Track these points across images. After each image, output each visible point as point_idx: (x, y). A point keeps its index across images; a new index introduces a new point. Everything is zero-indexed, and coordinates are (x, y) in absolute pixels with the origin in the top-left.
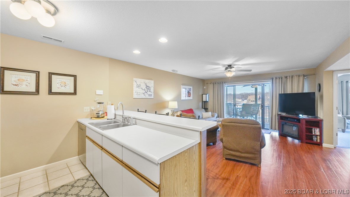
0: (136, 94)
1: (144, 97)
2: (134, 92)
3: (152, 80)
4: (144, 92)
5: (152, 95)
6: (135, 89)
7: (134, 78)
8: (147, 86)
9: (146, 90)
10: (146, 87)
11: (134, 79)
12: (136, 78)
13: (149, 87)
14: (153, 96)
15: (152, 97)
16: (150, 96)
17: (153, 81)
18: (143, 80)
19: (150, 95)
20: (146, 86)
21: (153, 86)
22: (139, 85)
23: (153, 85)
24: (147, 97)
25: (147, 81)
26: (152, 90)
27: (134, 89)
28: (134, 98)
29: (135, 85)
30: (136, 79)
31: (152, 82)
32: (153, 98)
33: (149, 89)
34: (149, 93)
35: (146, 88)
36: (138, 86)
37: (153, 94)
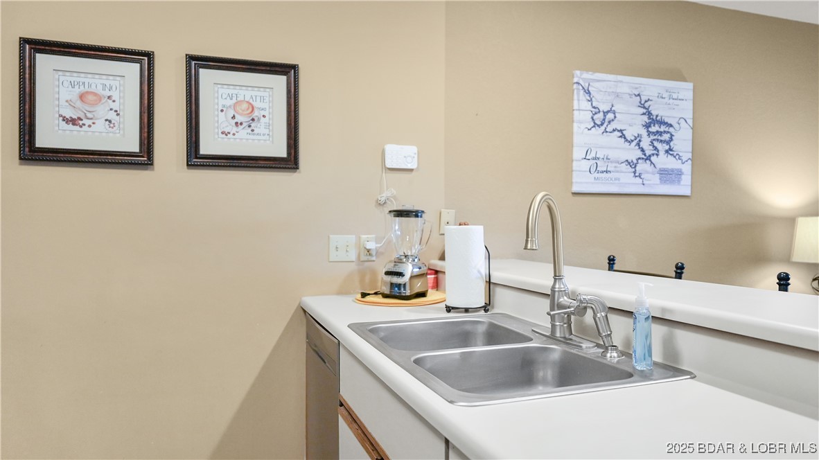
0: (585, 165)
1: (634, 186)
2: (578, 153)
3: (684, 79)
4: (634, 154)
5: (679, 173)
6: (584, 137)
7: (578, 73)
8: (653, 121)
9: (645, 143)
10: (647, 126)
11: (579, 76)
12: (587, 70)
13: (662, 123)
14: (686, 179)
15: (684, 188)
16: (672, 182)
17: (690, 85)
18: (627, 84)
19: (668, 175)
20: (645, 118)
21: (689, 115)
22: (605, 113)
23: (686, 109)
24: (655, 185)
25: (652, 87)
26: (683, 140)
27: (577, 139)
28: (576, 189)
29: (582, 112)
30: (587, 75)
31: (685, 90)
32: (687, 192)
33: (666, 137)
34: (663, 161)
35: (644, 132)
36: (603, 120)
37: (687, 168)
